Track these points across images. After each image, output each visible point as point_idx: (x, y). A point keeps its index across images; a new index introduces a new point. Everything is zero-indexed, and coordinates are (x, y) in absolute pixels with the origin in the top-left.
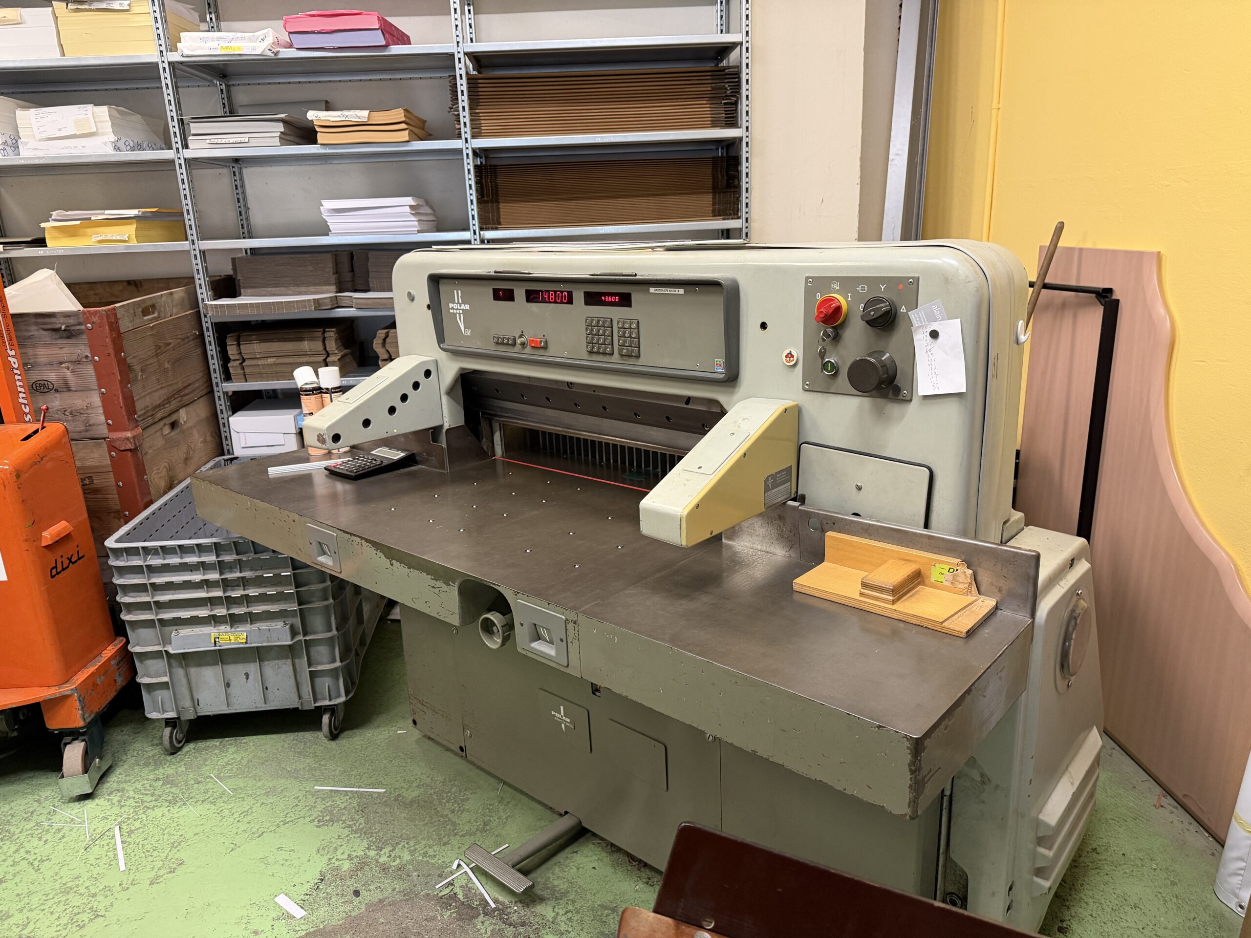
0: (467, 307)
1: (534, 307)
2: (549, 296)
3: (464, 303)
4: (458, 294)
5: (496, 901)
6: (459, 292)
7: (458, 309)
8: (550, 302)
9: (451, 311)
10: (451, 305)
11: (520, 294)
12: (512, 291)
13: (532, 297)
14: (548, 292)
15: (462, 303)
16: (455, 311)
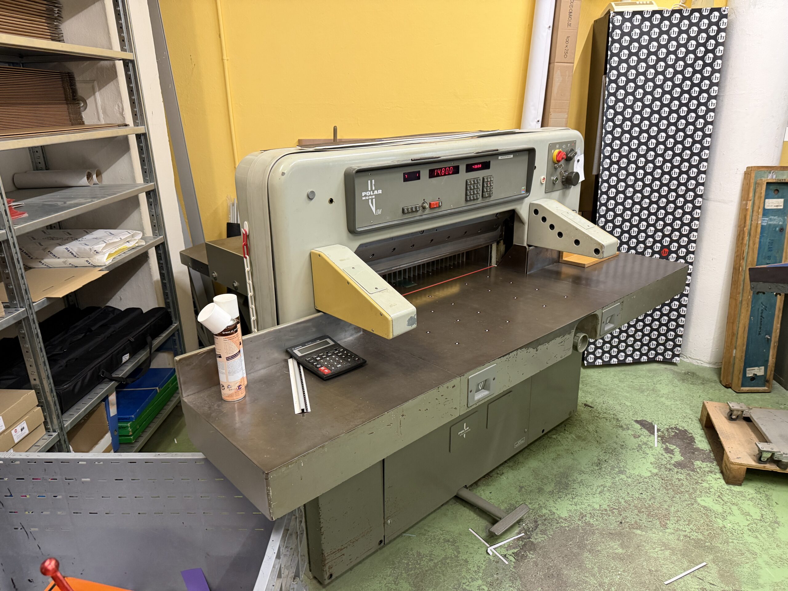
0: (380, 192)
1: (434, 180)
2: (441, 171)
3: (377, 189)
4: (371, 183)
5: (519, 533)
6: (373, 181)
7: (370, 195)
8: (442, 176)
9: (364, 198)
10: (363, 194)
11: (424, 173)
12: (419, 172)
13: (432, 174)
14: (441, 169)
15: (375, 190)
16: (367, 198)
